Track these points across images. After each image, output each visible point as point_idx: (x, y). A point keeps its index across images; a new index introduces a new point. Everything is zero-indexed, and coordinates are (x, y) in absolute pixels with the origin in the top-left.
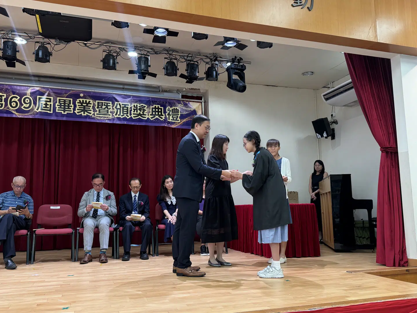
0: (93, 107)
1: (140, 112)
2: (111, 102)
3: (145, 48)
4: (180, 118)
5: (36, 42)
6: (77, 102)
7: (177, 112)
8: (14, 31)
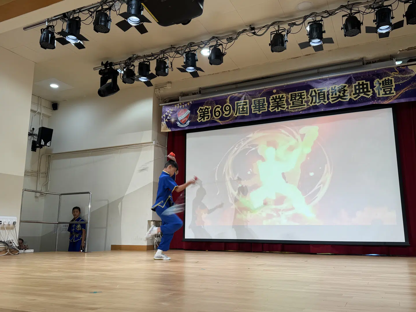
0: (287, 101)
1: (339, 94)
2: (305, 91)
3: (317, 13)
4: (395, 89)
5: (210, 47)
6: (270, 99)
7: (390, 83)
8: (194, 43)
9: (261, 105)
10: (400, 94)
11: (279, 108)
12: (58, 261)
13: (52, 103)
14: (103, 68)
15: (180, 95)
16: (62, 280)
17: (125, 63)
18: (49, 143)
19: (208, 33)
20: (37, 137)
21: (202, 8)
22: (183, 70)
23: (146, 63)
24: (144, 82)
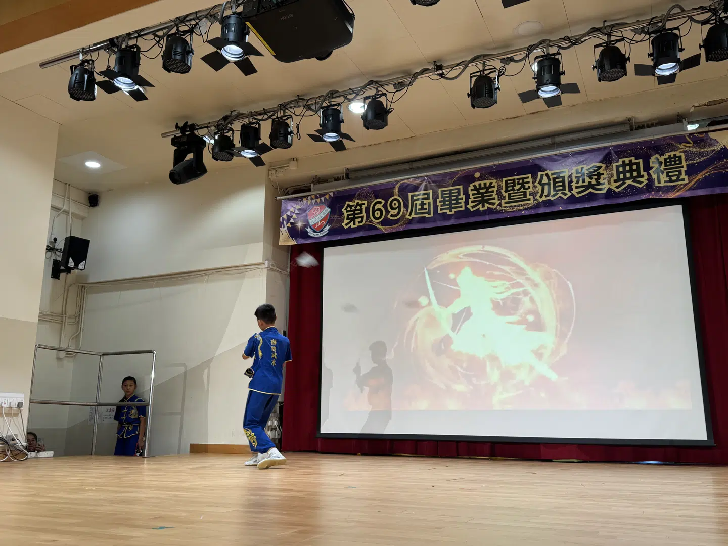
0: (499, 192)
1: (590, 180)
2: (530, 176)
3: (550, 41)
4: (687, 173)
5: (366, 98)
6: (470, 189)
7: (678, 162)
8: (336, 92)
9: (454, 200)
10: (695, 180)
11: (485, 204)
12: (96, 472)
13: (90, 195)
14: (179, 134)
15: (313, 182)
16: (102, 505)
17: (218, 126)
18: (82, 264)
19: (362, 75)
20: (62, 254)
21: (351, 31)
22: (317, 138)
23: (254, 126)
24: (250, 158)
